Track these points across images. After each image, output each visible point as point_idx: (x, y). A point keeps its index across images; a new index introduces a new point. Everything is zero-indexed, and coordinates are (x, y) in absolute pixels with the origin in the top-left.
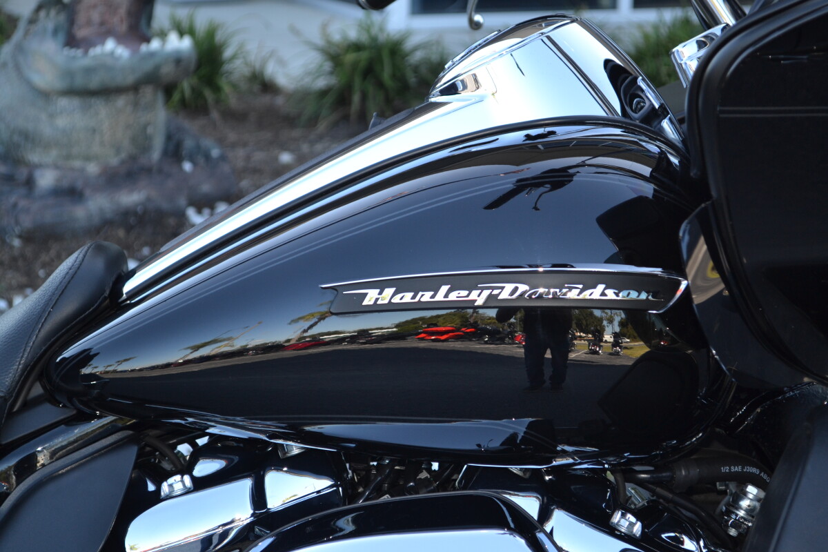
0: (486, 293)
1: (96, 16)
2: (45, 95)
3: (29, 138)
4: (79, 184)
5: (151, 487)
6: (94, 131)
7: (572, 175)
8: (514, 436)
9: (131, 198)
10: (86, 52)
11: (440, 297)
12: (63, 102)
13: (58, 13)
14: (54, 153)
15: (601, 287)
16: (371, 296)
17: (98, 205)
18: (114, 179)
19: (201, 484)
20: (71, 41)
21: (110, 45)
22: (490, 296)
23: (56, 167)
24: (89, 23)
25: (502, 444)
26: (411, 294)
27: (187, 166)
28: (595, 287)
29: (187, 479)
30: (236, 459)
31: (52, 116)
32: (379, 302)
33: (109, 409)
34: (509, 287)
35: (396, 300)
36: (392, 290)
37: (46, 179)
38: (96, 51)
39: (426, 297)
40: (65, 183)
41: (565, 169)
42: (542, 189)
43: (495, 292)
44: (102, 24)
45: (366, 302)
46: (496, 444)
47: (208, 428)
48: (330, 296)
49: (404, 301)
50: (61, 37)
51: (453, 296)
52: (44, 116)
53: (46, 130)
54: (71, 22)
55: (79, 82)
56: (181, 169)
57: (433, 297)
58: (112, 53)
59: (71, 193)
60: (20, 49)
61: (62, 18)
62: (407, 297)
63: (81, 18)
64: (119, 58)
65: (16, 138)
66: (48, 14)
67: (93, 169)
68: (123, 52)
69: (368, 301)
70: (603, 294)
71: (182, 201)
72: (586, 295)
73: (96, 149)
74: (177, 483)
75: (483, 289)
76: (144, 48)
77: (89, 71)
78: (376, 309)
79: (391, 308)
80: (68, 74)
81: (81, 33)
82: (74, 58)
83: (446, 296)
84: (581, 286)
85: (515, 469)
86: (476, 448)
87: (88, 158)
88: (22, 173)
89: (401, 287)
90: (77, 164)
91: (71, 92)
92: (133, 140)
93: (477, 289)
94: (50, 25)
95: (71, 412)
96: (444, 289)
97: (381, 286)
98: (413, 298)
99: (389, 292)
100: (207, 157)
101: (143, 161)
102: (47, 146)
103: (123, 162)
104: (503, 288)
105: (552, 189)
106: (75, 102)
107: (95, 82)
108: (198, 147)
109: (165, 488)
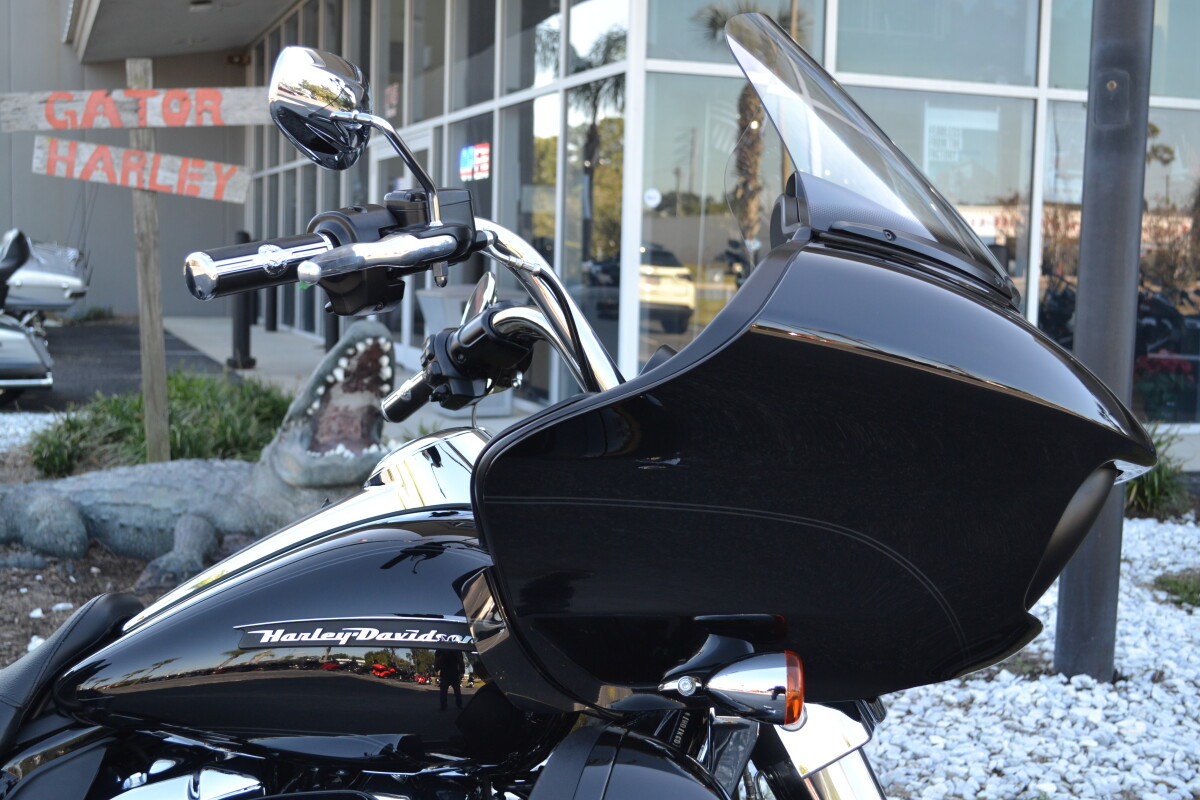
0: (348, 635)
1: (335, 426)
2: (292, 488)
5: (119, 780)
7: (444, 549)
8: (390, 747)
10: (323, 455)
11: (315, 637)
12: (305, 494)
13: (304, 423)
15: (433, 632)
16: (267, 636)
19: (153, 779)
20: (314, 446)
21: (340, 449)
22: (351, 637)
24: (329, 431)
25: (381, 753)
26: (295, 635)
28: (428, 632)
29: (145, 776)
30: (182, 760)
31: (296, 505)
32: (272, 640)
33: (96, 718)
34: (365, 631)
35: (284, 639)
36: (282, 631)
38: (330, 453)
39: (305, 637)
41: (440, 544)
42: (421, 557)
43: (355, 634)
44: (340, 432)
45: (262, 641)
46: (376, 753)
47: (167, 737)
48: (240, 635)
49: (289, 640)
50: (306, 442)
51: (325, 637)
52: (290, 505)
54: (315, 431)
55: (316, 478)
57: (310, 637)
58: (342, 455)
60: (275, 451)
61: (307, 426)
62: (292, 637)
63: (323, 427)
64: (345, 459)
65: (268, 523)
66: (296, 424)
68: (349, 454)
69: (264, 640)
70: (434, 638)
72: (421, 638)
74: (136, 777)
75: (345, 632)
76: (365, 451)
77: (323, 469)
78: (270, 646)
79: (280, 645)
80: (308, 471)
81: (322, 440)
82: (314, 458)
83: (319, 637)
84: (417, 631)
85: (396, 775)
86: (363, 755)
89: (288, 629)
91: (310, 486)
93: (342, 631)
94: (298, 433)
95: (72, 722)
96: (319, 631)
97: (274, 628)
98: (296, 637)
99: (280, 632)
104: (360, 632)
105: (428, 557)
106: (315, 494)
107: (327, 479)
109: (127, 783)
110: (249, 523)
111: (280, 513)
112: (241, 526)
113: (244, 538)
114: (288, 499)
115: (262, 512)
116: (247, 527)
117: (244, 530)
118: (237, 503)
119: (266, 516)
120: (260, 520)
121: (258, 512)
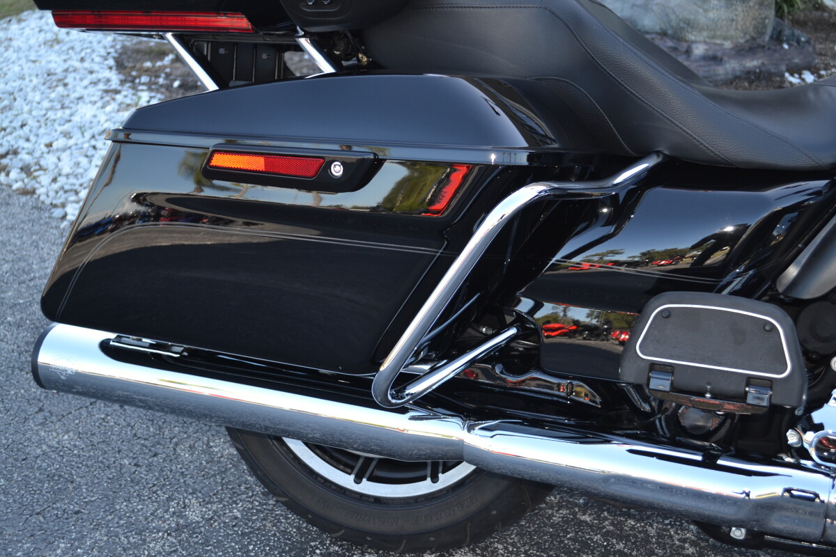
3: (690, 24)
4: (719, 54)
6: (733, 20)
9: (752, 63)
14: (705, 34)
17: (732, 66)
18: (741, 51)
23: (705, 42)
27: (786, 46)
31: (706, 11)
37: (699, 50)
40: (711, 53)
52: (701, 11)
53: (702, 20)
56: (782, 48)
59: (715, 59)
65: (682, 25)
67: (728, 45)
71: (784, 68)
73: (732, 32)
87: (725, 38)
88: (684, 46)
90: (718, 42)
92: (755, 27)
100: (798, 42)
101: (759, 41)
102: (701, 30)
103: (747, 41)
108: (793, 35)
110: (663, 26)
111: (692, 17)
112: (657, 28)
113: (659, 37)
114: (700, 7)
115: (677, 16)
116: (661, 29)
117: (659, 31)
118: (652, 10)
119: (680, 20)
120: (674, 23)
121: (673, 17)
